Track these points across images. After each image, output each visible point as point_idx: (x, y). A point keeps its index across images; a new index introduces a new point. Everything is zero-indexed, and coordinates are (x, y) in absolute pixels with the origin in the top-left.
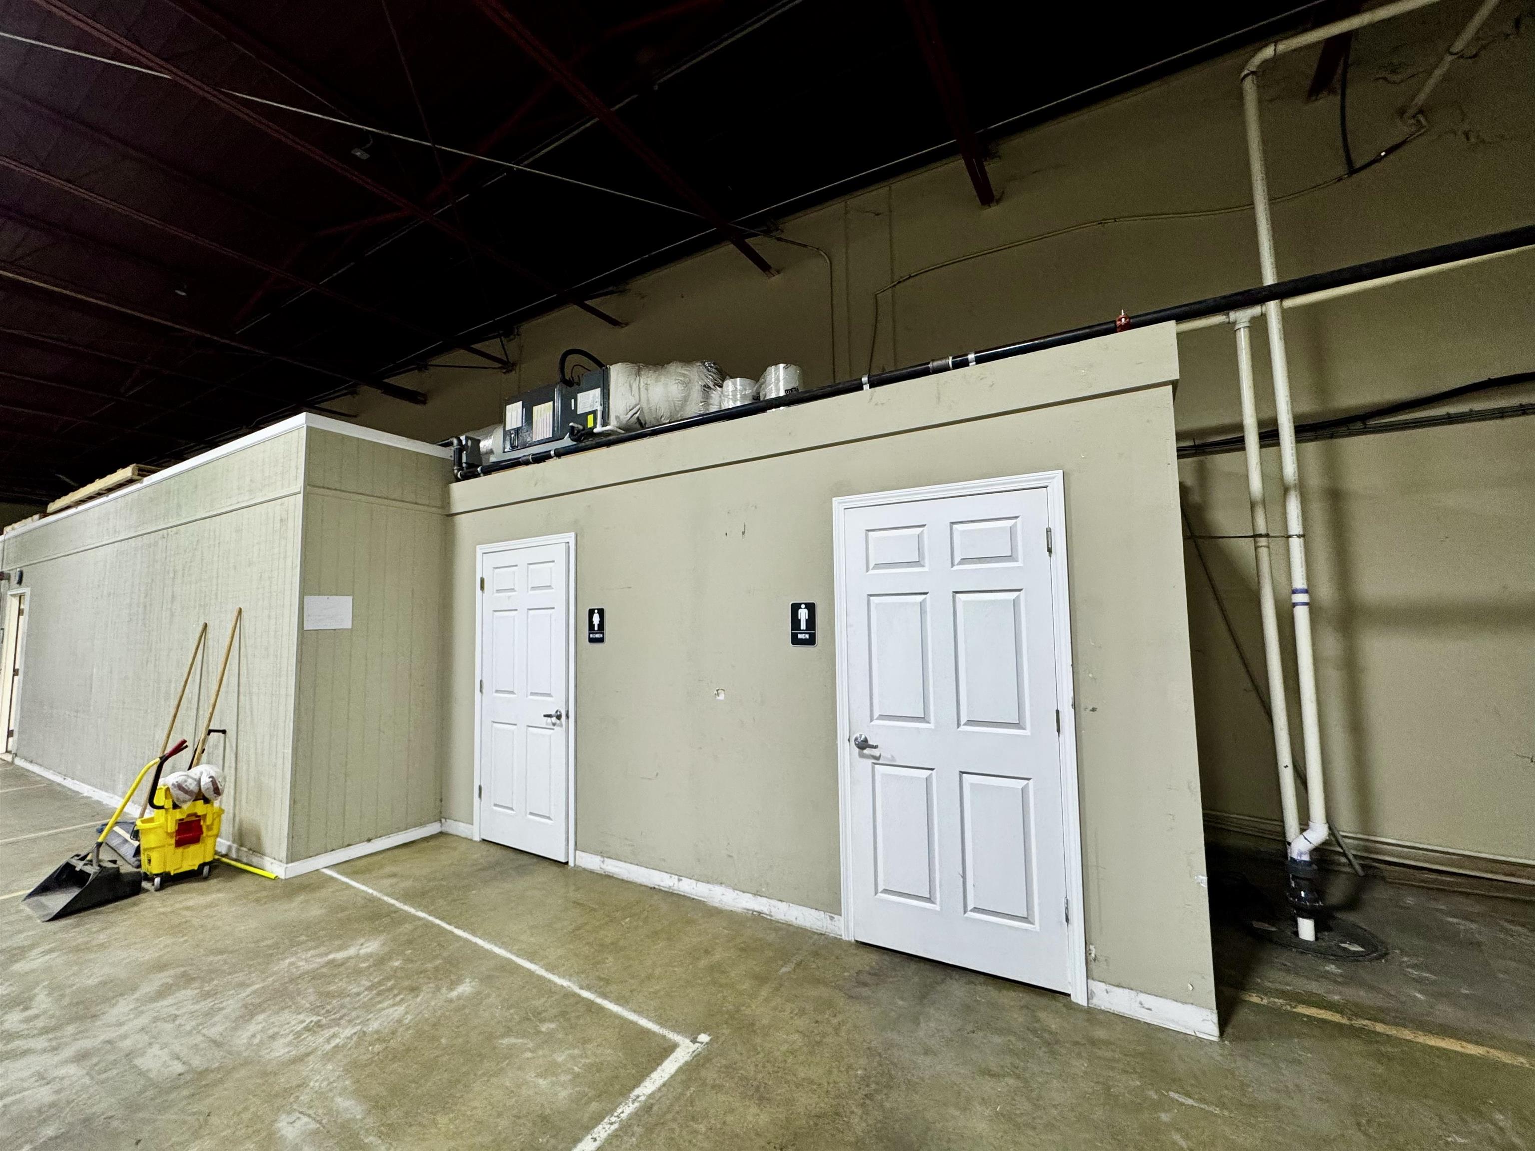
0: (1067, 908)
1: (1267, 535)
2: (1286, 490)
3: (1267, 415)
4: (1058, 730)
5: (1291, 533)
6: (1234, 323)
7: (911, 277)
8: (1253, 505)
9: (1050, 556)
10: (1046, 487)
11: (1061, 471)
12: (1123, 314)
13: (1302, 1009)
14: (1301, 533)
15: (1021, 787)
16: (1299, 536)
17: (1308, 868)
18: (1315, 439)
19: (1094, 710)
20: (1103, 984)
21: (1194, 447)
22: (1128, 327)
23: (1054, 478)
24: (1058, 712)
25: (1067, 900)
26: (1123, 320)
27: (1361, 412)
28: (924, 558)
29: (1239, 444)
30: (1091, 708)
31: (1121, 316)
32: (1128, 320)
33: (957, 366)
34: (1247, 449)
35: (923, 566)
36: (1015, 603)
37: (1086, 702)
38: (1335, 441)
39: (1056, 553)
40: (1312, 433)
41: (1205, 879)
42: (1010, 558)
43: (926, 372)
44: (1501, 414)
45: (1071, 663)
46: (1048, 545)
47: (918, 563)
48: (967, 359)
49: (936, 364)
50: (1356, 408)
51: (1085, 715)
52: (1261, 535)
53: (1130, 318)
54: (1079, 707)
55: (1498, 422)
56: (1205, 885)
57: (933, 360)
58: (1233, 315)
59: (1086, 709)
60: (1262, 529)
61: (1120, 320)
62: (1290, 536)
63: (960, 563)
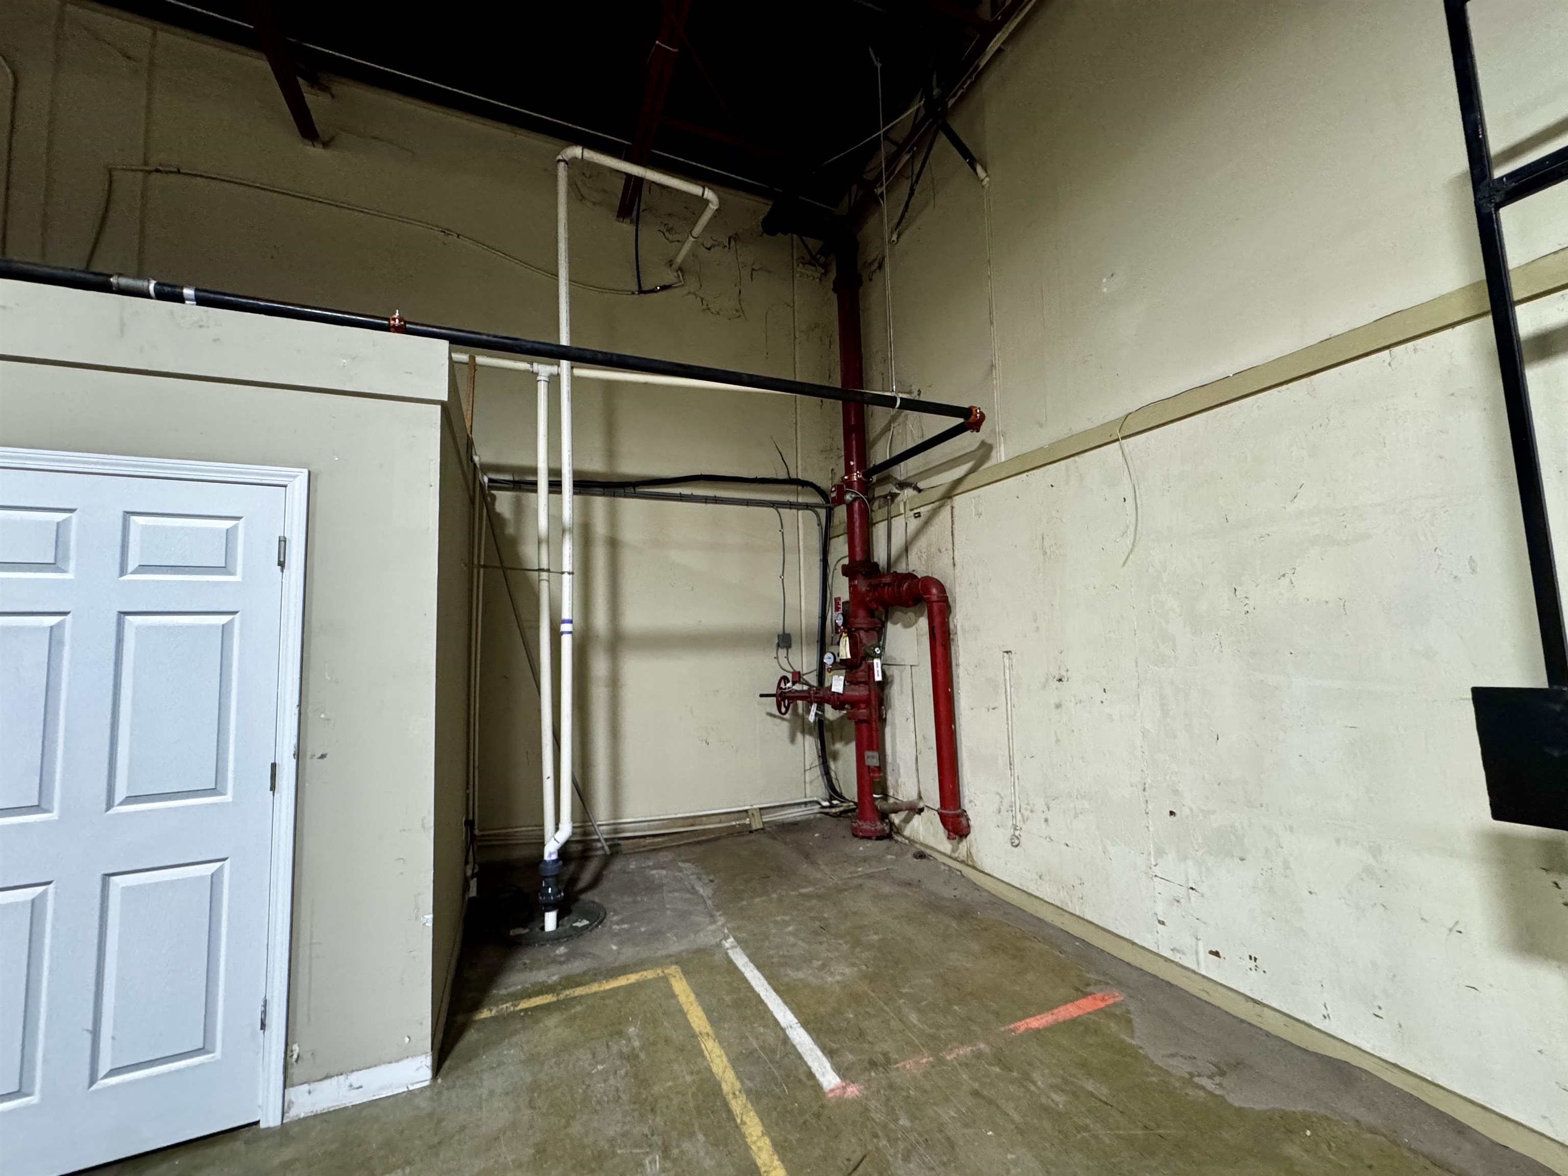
0: (264, 1012)
1: (548, 570)
2: (564, 531)
3: (554, 465)
4: (273, 788)
5: (564, 570)
6: (537, 374)
7: (179, 172)
8: (539, 543)
9: (282, 571)
10: (285, 486)
11: (306, 471)
12: (397, 314)
13: (524, 1004)
14: (571, 571)
15: (210, 873)
16: (569, 573)
17: (557, 865)
18: (603, 495)
19: (323, 756)
20: (306, 1085)
21: (514, 482)
22: (401, 330)
23: (295, 477)
24: (274, 766)
25: (266, 1001)
26: (397, 321)
27: (633, 480)
28: (66, 558)
29: (533, 486)
30: (319, 755)
31: (395, 316)
32: (402, 323)
33: (161, 296)
34: (539, 491)
35: (64, 571)
36: (225, 629)
37: (313, 747)
38: (616, 499)
39: (289, 569)
40: (601, 490)
41: (430, 917)
42: (225, 569)
43: (106, 288)
44: (706, 500)
45: (297, 703)
46: (279, 558)
47: (53, 566)
48: (182, 293)
49: (124, 281)
50: (633, 476)
51: (312, 765)
52: (543, 570)
53: (406, 322)
54: (305, 754)
55: (703, 505)
56: (430, 925)
57: (120, 275)
58: (536, 367)
59: (313, 756)
60: (544, 565)
61: (394, 319)
62: (563, 573)
63: (135, 572)
